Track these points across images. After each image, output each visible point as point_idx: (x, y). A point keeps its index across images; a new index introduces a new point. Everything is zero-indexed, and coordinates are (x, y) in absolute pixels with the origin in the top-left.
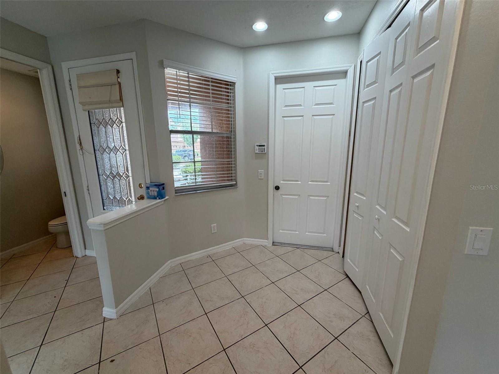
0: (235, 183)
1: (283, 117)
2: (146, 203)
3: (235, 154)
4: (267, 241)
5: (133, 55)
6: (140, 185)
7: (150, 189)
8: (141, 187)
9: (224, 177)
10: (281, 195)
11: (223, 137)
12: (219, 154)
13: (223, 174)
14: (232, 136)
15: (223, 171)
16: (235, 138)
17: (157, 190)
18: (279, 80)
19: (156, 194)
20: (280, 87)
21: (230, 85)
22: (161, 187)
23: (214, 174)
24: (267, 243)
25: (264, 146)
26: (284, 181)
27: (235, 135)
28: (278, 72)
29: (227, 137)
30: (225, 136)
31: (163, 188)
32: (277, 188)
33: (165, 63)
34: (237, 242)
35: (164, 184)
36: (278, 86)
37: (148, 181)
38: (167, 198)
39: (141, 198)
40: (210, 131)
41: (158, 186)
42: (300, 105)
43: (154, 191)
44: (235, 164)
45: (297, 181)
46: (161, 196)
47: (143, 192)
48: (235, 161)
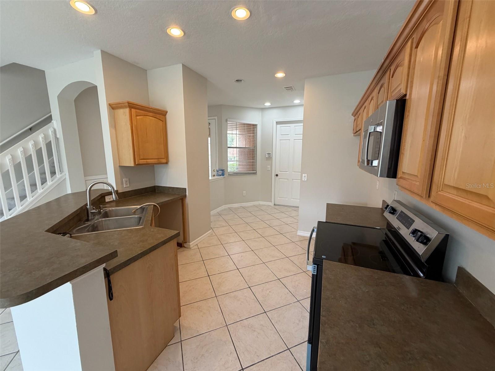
0: (256, 172)
1: (280, 140)
2: (216, 177)
3: (256, 158)
4: (271, 203)
5: (216, 118)
6: (214, 170)
7: (219, 172)
8: (214, 171)
9: (250, 169)
10: (279, 179)
11: (251, 150)
12: (248, 158)
13: (250, 167)
14: (255, 149)
15: (250, 166)
16: (256, 150)
17: (222, 172)
18: (278, 123)
19: (221, 174)
20: (278, 126)
21: (255, 126)
22: (223, 171)
23: (246, 167)
24: (272, 204)
25: (270, 154)
26: (280, 171)
27: (256, 148)
28: (277, 119)
29: (253, 150)
30: (252, 149)
31: (224, 171)
32: (277, 175)
33: (228, 120)
34: (256, 203)
35: (224, 170)
36: (278, 125)
37: (217, 169)
38: (225, 176)
39: (214, 176)
40: (245, 146)
41: (222, 170)
42: (288, 135)
43: (220, 172)
44: (256, 163)
45: (287, 172)
46: (223, 175)
47: (215, 173)
48: (256, 161)
